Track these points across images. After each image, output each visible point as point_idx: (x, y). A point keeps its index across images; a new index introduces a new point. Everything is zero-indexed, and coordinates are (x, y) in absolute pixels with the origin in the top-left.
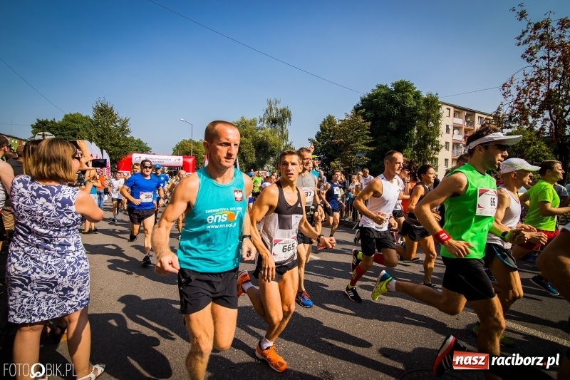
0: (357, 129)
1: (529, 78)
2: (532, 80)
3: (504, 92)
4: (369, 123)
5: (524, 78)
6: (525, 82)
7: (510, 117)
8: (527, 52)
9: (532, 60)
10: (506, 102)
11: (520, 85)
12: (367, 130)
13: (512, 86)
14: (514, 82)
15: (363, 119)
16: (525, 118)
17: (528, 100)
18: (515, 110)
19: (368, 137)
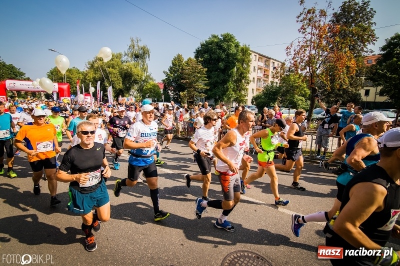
0: (198, 73)
1: (301, 44)
2: (302, 46)
3: (287, 52)
4: (206, 69)
5: (298, 44)
6: (299, 47)
7: (289, 69)
8: (302, 28)
9: (304, 33)
10: (288, 59)
11: (296, 48)
12: (205, 74)
13: (291, 48)
14: (293, 46)
15: (202, 65)
16: (297, 71)
17: (299, 59)
18: (292, 65)
19: (205, 79)
